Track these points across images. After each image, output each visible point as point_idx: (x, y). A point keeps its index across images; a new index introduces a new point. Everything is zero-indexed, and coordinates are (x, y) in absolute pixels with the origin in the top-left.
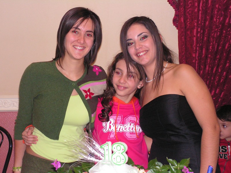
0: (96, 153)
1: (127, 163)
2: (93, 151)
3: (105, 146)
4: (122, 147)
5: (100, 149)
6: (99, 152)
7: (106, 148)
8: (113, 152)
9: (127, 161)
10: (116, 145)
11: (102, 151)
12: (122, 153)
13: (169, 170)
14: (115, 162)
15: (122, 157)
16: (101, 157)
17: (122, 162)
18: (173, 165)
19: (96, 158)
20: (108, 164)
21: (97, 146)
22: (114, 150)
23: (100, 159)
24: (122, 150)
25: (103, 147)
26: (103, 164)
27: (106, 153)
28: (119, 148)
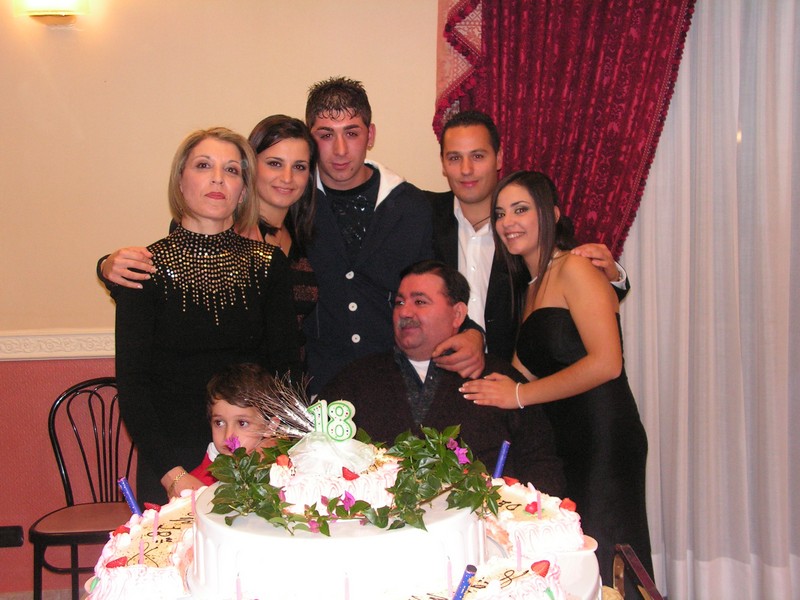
0: (301, 422)
1: (354, 438)
2: (295, 418)
3: (315, 408)
4: (345, 409)
5: (307, 415)
6: (306, 419)
7: (316, 413)
8: (329, 419)
9: (354, 435)
10: (334, 406)
11: (311, 418)
12: (345, 420)
13: (425, 447)
14: (333, 435)
15: (346, 427)
16: (310, 428)
17: (345, 436)
18: (430, 438)
19: (300, 430)
20: (322, 440)
21: (302, 408)
22: (331, 415)
23: (307, 431)
24: (345, 414)
25: (312, 410)
26: (312, 440)
27: (318, 420)
28: (339, 411)
